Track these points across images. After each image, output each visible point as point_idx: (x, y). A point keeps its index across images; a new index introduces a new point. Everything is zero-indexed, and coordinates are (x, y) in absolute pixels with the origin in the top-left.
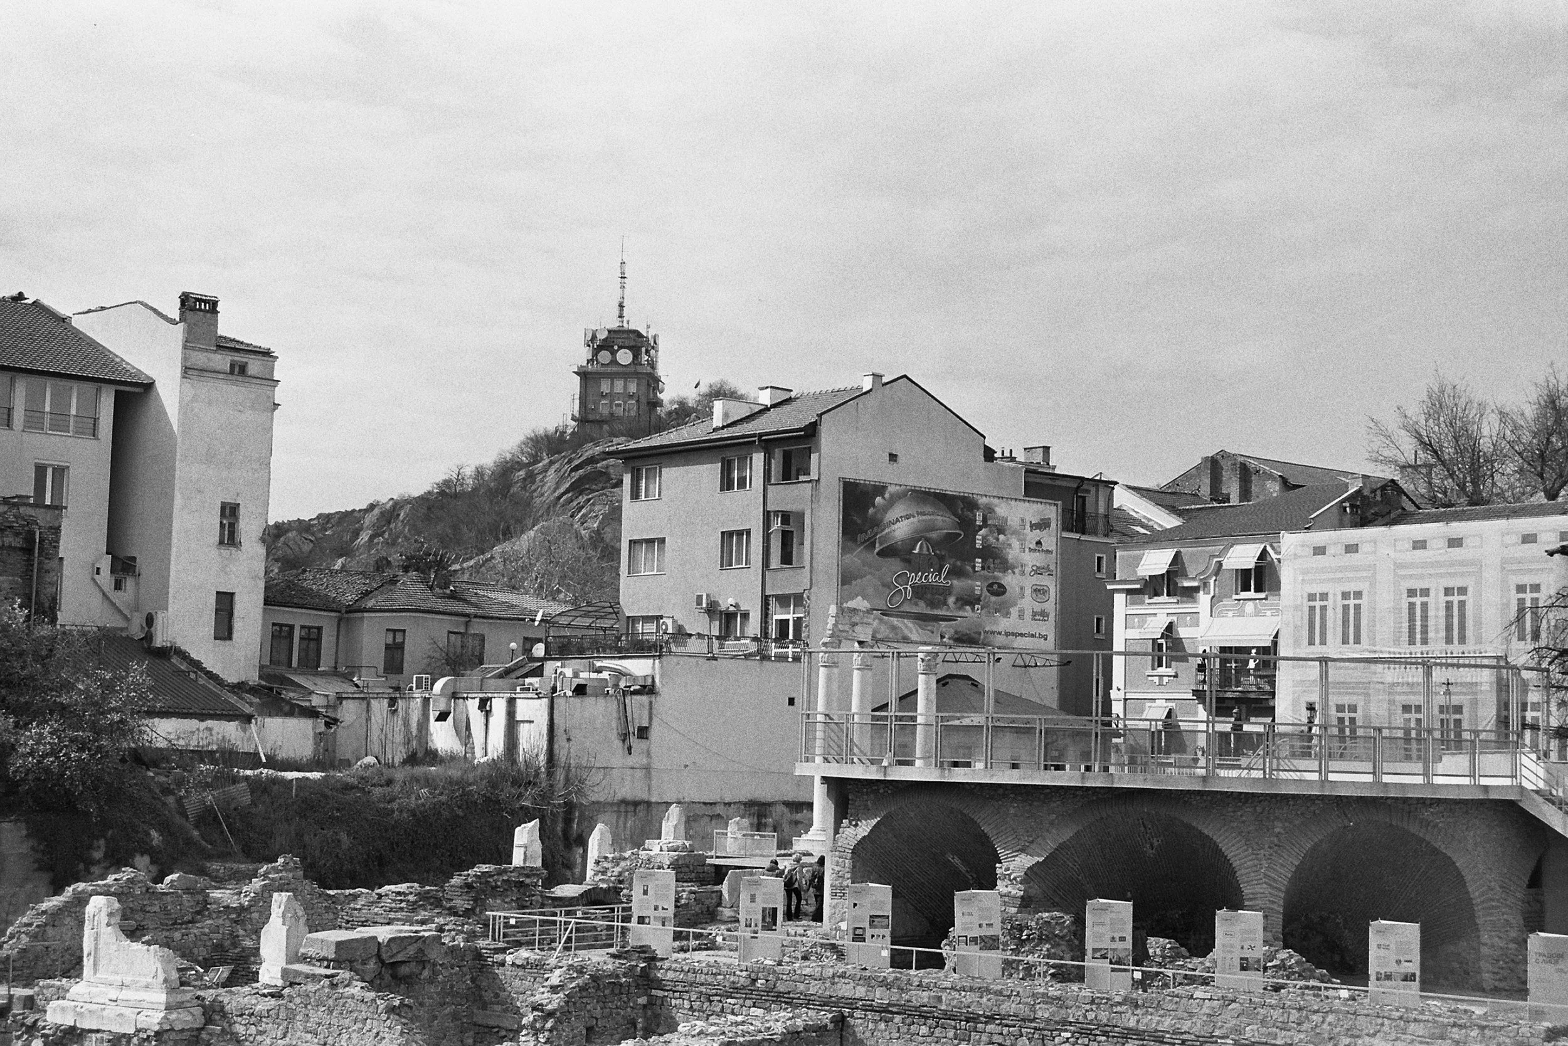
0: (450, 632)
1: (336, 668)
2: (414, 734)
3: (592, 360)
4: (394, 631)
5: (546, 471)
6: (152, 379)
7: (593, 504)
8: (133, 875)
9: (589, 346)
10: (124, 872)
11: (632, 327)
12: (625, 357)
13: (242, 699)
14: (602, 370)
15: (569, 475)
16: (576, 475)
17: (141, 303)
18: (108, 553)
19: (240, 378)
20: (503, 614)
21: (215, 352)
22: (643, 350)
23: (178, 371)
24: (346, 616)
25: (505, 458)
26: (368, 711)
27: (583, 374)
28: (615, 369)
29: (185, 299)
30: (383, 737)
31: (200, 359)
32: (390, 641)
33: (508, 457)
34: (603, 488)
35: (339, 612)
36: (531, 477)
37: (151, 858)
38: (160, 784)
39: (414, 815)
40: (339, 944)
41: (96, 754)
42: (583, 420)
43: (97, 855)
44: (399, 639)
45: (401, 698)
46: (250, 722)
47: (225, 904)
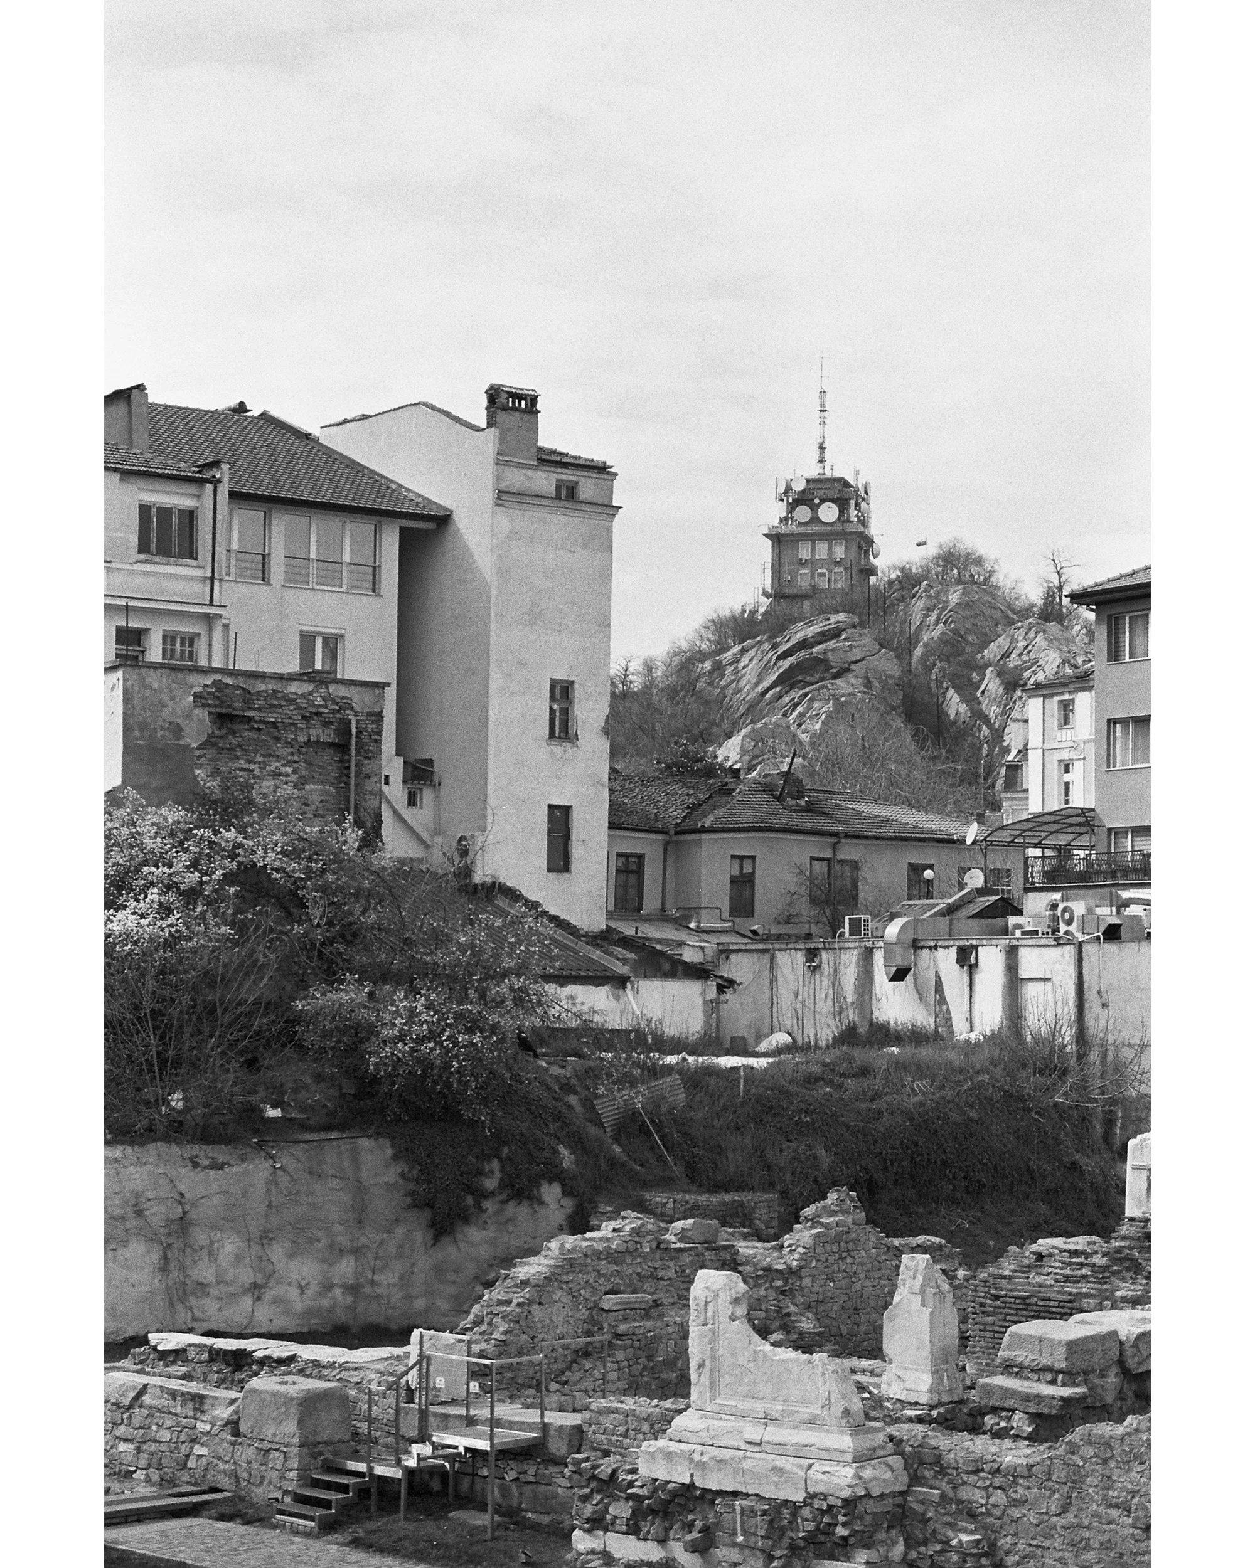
0: (812, 858)
1: (663, 910)
2: (849, 1000)
3: (786, 519)
4: (742, 858)
5: (738, 661)
6: (448, 509)
7: (812, 700)
8: (640, 1222)
9: (782, 500)
10: (624, 1218)
11: (837, 474)
12: (829, 513)
13: (610, 954)
14: (801, 530)
15: (775, 664)
16: (786, 664)
17: (426, 405)
18: (397, 754)
19: (570, 505)
20: (881, 832)
21: (536, 468)
22: (852, 502)
23: (489, 496)
24: (675, 838)
25: (679, 647)
26: (772, 968)
27: (777, 539)
28: (816, 529)
29: (494, 395)
30: (799, 1005)
31: (516, 478)
32: (736, 872)
33: (684, 645)
34: (821, 680)
35: (666, 833)
36: (719, 668)
37: (563, 1186)
38: (557, 1078)
39: (912, 1119)
40: (1071, 1345)
41: (490, 1037)
42: (779, 595)
43: (491, 1184)
44: (748, 869)
45: (825, 949)
46: (624, 988)
47: (764, 1264)
